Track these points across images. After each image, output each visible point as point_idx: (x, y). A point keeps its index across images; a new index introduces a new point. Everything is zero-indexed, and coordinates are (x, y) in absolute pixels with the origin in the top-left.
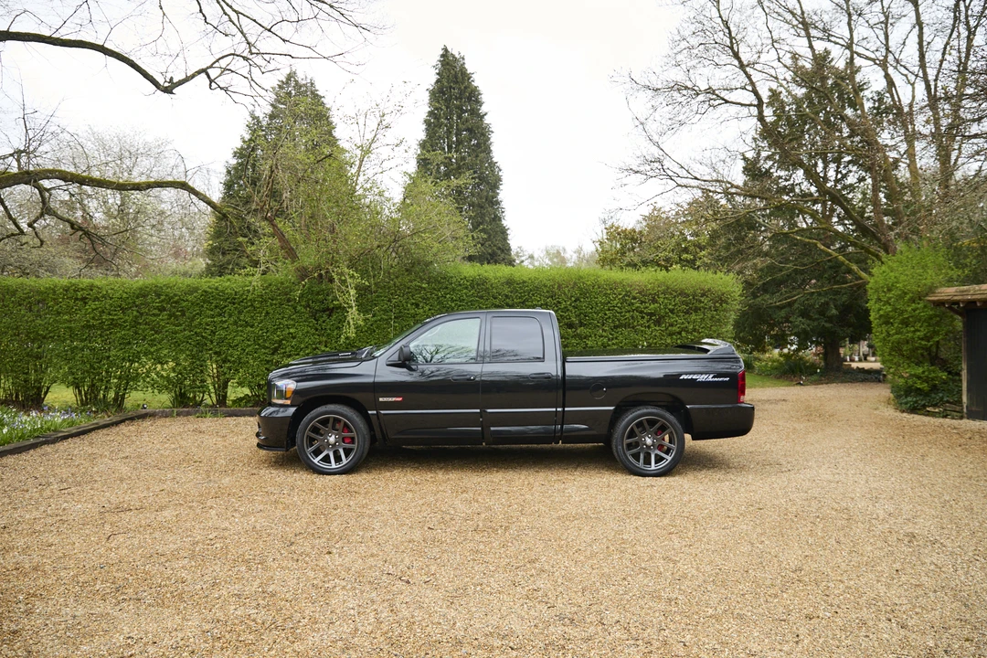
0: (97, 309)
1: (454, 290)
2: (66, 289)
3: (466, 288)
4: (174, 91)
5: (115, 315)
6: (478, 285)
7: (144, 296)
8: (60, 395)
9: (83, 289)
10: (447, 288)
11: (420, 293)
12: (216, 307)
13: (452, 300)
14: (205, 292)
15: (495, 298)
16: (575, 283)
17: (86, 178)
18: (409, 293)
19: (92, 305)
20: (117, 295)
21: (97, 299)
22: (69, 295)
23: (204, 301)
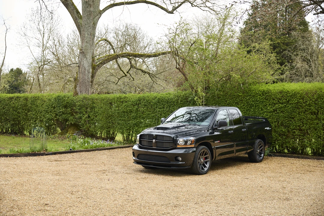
0: (126, 105)
1: (254, 96)
2: (118, 98)
3: (260, 95)
4: (174, 12)
5: (131, 108)
6: (266, 93)
7: (140, 101)
8: (119, 137)
9: (123, 98)
10: (250, 95)
11: (239, 98)
12: (162, 104)
13: (253, 101)
14: (159, 99)
15: (274, 100)
16: (316, 91)
17: (137, 54)
18: (234, 98)
19: (124, 104)
20: (132, 100)
21: (126, 102)
22: (119, 101)
23: (158, 102)
